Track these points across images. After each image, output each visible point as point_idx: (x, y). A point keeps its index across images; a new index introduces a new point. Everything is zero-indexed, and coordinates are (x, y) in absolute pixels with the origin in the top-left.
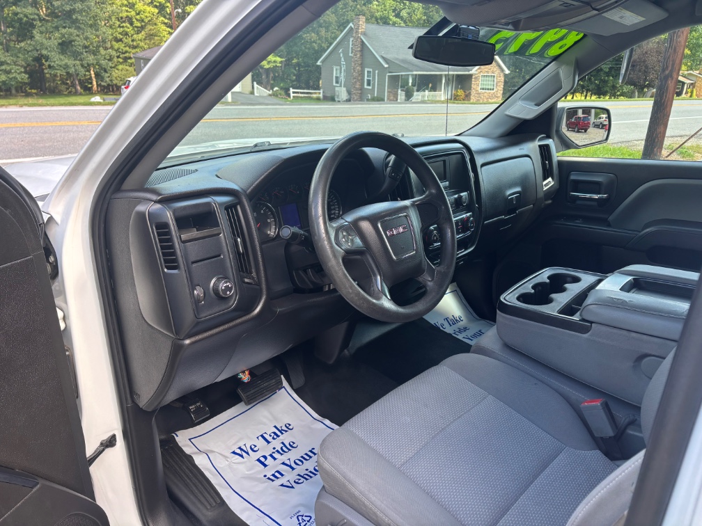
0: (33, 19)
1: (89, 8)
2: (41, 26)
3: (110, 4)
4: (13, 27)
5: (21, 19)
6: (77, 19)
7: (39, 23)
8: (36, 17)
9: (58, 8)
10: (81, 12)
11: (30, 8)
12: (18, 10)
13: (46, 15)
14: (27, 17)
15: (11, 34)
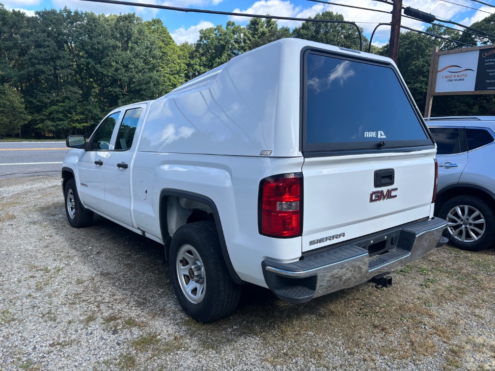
0: (119, 94)
1: (150, 88)
2: (123, 98)
3: (162, 85)
4: (108, 98)
5: (113, 94)
6: (142, 94)
7: (121, 96)
8: (121, 93)
9: (133, 88)
10: (145, 90)
11: (118, 88)
12: (112, 89)
13: (126, 92)
14: (116, 93)
15: (107, 102)
